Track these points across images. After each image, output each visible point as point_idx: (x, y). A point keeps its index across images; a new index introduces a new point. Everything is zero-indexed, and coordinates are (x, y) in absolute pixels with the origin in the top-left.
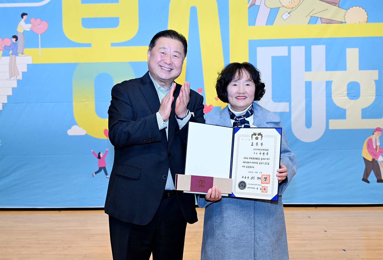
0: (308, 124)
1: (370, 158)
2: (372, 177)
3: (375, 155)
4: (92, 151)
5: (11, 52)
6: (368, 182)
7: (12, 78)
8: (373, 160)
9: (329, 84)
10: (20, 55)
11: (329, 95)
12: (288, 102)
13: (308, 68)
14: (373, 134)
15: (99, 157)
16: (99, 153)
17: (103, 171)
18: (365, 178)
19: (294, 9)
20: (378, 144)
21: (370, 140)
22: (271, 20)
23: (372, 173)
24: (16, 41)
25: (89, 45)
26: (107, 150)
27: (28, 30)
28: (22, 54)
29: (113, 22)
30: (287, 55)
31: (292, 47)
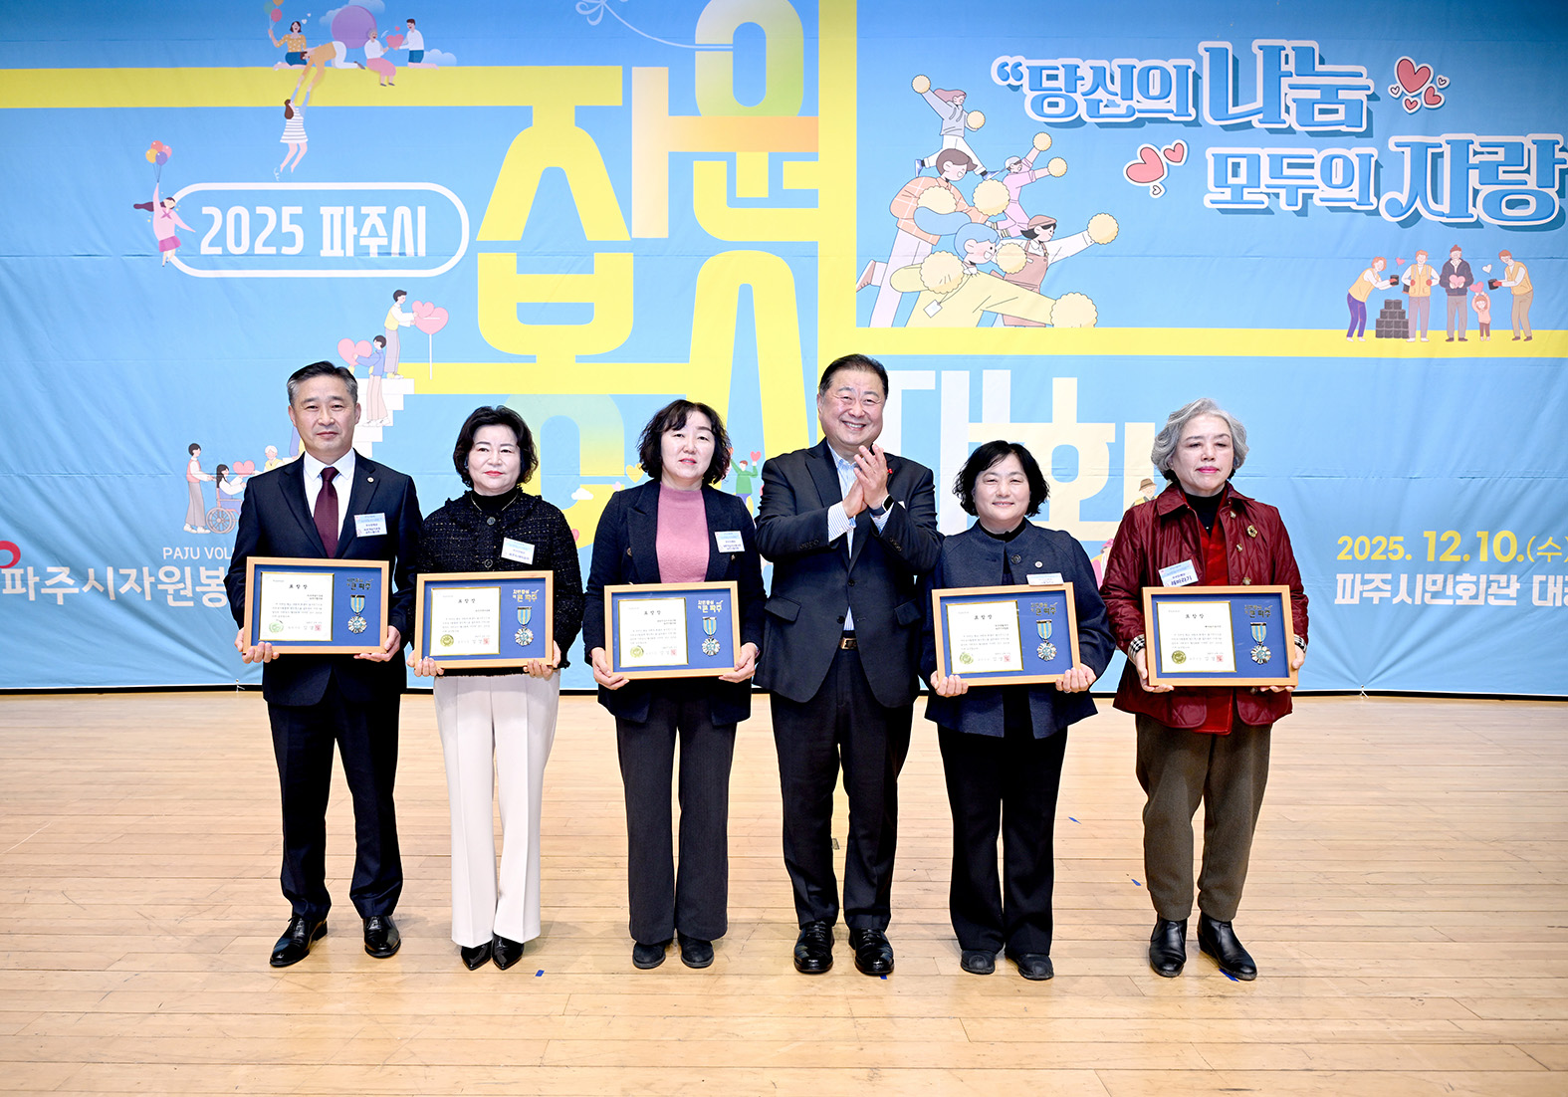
5: (371, 369)
10: (390, 375)
13: (975, 416)
14: (1103, 552)
19: (949, 295)
21: (1097, 564)
22: (902, 317)
24: (382, 346)
25: (532, 359)
27: (408, 325)
28: (395, 374)
29: (580, 313)
30: (933, 388)
31: (943, 372)
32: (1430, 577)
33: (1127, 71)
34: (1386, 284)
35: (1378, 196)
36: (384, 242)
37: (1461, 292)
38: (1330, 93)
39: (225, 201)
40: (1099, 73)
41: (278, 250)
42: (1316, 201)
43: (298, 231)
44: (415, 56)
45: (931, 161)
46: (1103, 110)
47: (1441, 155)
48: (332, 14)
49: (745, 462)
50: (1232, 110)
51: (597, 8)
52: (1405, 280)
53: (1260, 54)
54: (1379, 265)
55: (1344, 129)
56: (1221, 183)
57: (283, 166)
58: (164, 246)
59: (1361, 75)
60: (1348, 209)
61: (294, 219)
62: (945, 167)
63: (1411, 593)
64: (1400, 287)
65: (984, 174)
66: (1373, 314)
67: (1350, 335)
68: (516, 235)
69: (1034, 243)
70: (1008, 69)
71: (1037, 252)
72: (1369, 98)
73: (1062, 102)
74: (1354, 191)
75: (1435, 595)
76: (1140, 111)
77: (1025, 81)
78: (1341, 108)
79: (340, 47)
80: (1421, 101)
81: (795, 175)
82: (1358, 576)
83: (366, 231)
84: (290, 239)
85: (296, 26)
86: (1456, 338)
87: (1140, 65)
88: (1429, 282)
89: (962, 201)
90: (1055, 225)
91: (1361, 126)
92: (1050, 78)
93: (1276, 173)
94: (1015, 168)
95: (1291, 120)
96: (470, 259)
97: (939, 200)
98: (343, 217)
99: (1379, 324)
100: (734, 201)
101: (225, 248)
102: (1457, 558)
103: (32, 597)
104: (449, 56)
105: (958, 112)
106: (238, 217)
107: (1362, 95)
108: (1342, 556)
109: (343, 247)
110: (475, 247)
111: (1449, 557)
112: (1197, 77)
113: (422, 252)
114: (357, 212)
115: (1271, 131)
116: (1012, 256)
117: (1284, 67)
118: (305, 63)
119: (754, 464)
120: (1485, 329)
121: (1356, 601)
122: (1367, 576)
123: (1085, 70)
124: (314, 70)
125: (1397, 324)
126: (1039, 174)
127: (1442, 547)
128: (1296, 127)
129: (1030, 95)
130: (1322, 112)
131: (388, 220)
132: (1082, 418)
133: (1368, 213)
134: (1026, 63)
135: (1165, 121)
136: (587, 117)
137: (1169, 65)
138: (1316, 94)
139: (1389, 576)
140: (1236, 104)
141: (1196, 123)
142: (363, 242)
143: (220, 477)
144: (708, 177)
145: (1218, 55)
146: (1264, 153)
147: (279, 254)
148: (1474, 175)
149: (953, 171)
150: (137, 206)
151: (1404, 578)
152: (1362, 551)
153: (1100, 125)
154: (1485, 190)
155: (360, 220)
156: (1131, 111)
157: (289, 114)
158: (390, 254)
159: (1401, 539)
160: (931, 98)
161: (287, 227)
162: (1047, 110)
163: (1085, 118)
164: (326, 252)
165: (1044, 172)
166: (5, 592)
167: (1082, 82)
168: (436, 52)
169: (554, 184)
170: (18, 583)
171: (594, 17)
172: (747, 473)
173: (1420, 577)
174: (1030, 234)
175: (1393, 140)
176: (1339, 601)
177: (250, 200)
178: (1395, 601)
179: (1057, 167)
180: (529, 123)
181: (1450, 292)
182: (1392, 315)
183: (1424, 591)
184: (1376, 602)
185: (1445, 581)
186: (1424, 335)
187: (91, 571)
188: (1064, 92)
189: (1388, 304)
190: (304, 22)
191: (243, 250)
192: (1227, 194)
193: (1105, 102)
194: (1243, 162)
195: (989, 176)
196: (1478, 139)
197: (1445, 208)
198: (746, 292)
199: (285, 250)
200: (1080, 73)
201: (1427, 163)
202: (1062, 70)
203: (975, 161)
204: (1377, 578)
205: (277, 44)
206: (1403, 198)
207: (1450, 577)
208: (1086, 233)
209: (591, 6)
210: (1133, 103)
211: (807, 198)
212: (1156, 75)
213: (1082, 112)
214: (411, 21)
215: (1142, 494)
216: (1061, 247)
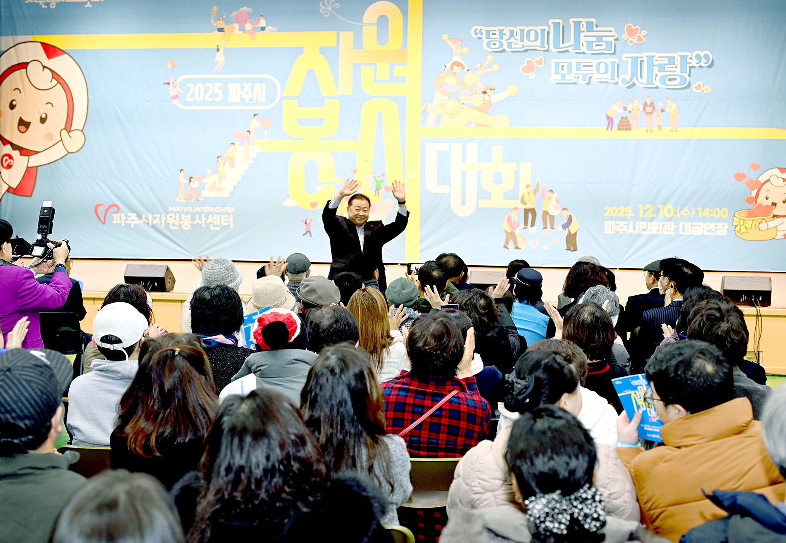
0: (463, 203)
1: (509, 230)
2: (511, 245)
3: (513, 228)
4: (301, 218)
5: (245, 142)
6: (508, 248)
7: (245, 162)
8: (512, 231)
9: (479, 172)
10: (251, 144)
11: (479, 181)
12: (448, 185)
13: (464, 160)
14: (512, 212)
15: (306, 223)
16: (307, 220)
17: (308, 233)
18: (506, 245)
19: (454, 115)
20: (516, 219)
21: (510, 216)
23: (511, 242)
24: (249, 134)
26: (312, 217)
27: (258, 126)
28: (253, 144)
29: (319, 122)
30: (448, 149)
31: (452, 144)
32: (641, 223)
33: (522, 31)
34: (622, 110)
35: (618, 77)
36: (250, 96)
37: (651, 113)
38: (600, 39)
39: (194, 82)
40: (512, 32)
41: (213, 99)
42: (593, 80)
43: (220, 93)
44: (263, 29)
45: (448, 66)
46: (513, 46)
47: (643, 61)
48: (234, 14)
49: (379, 177)
50: (562, 45)
51: (327, 11)
52: (629, 109)
53: (573, 25)
54: (619, 103)
55: (605, 52)
56: (557, 73)
57: (215, 69)
58: (174, 98)
59: (611, 31)
60: (606, 82)
61: (219, 88)
62: (453, 68)
63: (634, 229)
64: (627, 111)
65: (468, 70)
66: (616, 122)
67: (607, 129)
68: (298, 93)
69: (486, 96)
70: (477, 31)
71: (487, 99)
72: (615, 40)
73: (497, 43)
74: (609, 75)
75: (644, 230)
76: (527, 46)
77: (484, 36)
78: (604, 44)
79: (236, 26)
80: (635, 41)
81: (399, 71)
82: (614, 222)
83: (244, 92)
84: (217, 95)
85: (221, 18)
86: (649, 131)
87: (527, 29)
88: (638, 110)
89: (460, 80)
90: (494, 89)
91: (611, 50)
92: (493, 34)
93: (578, 69)
94: (479, 68)
95: (584, 49)
96: (281, 102)
97: (451, 80)
98: (236, 87)
99: (619, 125)
100: (376, 81)
101: (194, 99)
102: (651, 216)
103: (123, 224)
104: (275, 29)
105: (459, 48)
106: (199, 88)
107: (612, 39)
108: (607, 214)
109: (236, 98)
110: (284, 98)
111: (649, 215)
112: (548, 33)
113: (264, 100)
114: (241, 86)
115: (577, 53)
116: (478, 101)
117: (582, 29)
118: (223, 32)
119: (383, 178)
120: (660, 127)
121: (613, 232)
122: (617, 222)
123: (506, 31)
124: (227, 35)
125: (626, 126)
127: (645, 211)
128: (586, 52)
129: (485, 41)
130: (596, 46)
131: (252, 89)
132: (504, 160)
133: (614, 84)
134: (484, 29)
135: (536, 50)
136: (324, 51)
137: (538, 29)
138: (594, 39)
139: (626, 222)
140: (563, 43)
141: (548, 51)
142: (243, 96)
143: (190, 181)
144: (367, 72)
145: (557, 25)
146: (574, 62)
147: (213, 101)
148: (656, 69)
149: (456, 69)
150: (164, 84)
151: (631, 223)
152: (614, 212)
153: (512, 52)
154: (660, 74)
155: (242, 88)
156: (523, 46)
157: (218, 50)
158: (252, 100)
159: (630, 208)
160: (449, 42)
161: (216, 91)
162: (492, 46)
163: (506, 49)
164: (229, 100)
165: (490, 70)
166: (114, 222)
167: (505, 36)
169: (311, 74)
170: (118, 219)
171: (327, 14)
172: (380, 181)
173: (637, 223)
174: (485, 93)
175: (624, 56)
176: (606, 231)
177: (204, 81)
178: (629, 232)
179: (495, 67)
180: (302, 53)
181: (647, 113)
182: (624, 122)
183: (639, 228)
184: (621, 232)
185: (647, 224)
186: (636, 130)
187: (144, 216)
188: (498, 40)
189: (622, 118)
190: (224, 17)
191: (201, 99)
192: (559, 77)
193: (514, 43)
194: (566, 65)
195: (469, 71)
196: (657, 55)
197: (645, 80)
198: (380, 115)
199: (216, 99)
200: (504, 32)
201: (637, 64)
202: (498, 31)
203: (465, 66)
204: (621, 223)
205: (214, 25)
206: (628, 78)
207: (649, 223)
208: (506, 92)
209: (326, 10)
210: (524, 43)
211: (403, 80)
212: (532, 33)
213: (505, 47)
214: (262, 16)
215: (526, 190)
216: (495, 98)
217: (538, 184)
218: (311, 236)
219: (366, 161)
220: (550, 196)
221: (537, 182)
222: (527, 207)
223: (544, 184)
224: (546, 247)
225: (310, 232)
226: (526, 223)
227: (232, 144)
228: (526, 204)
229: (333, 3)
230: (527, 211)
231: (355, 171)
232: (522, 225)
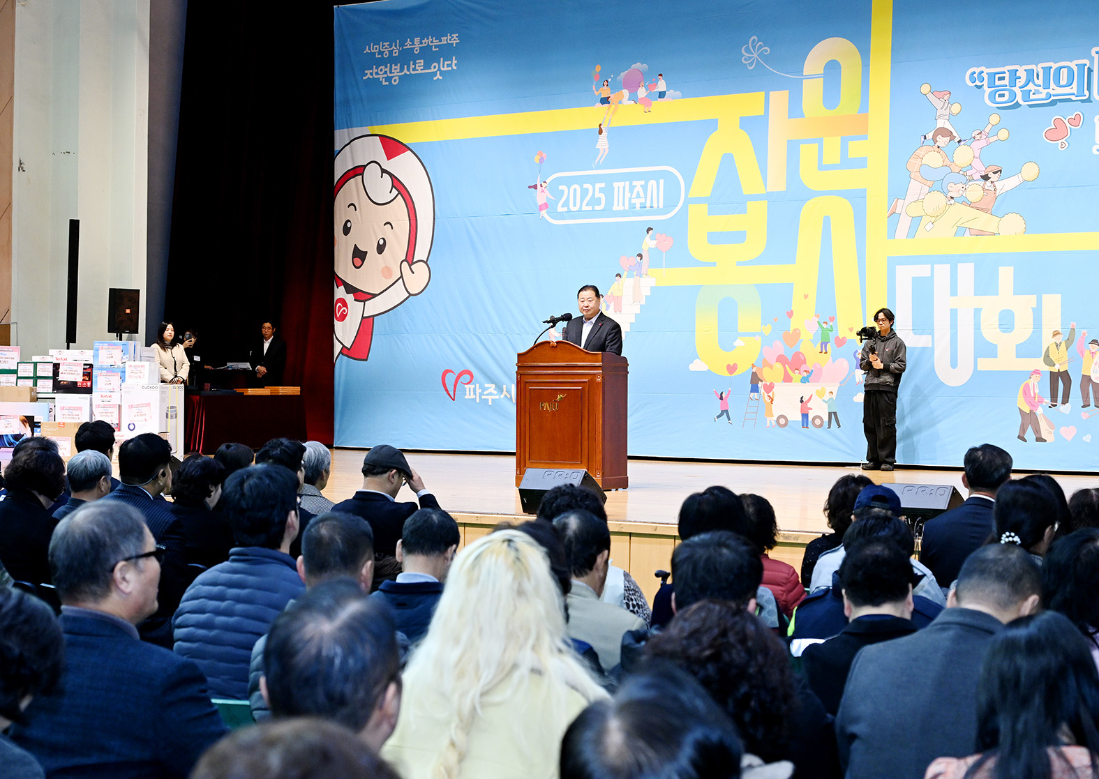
0: (954, 364)
1: (1027, 410)
2: (1029, 434)
3: (1033, 406)
4: (714, 389)
5: (635, 273)
6: (1026, 441)
7: (635, 303)
8: (1031, 411)
9: (977, 312)
10: (644, 276)
11: (977, 327)
12: (930, 334)
13: (954, 292)
14: (1030, 378)
15: (721, 398)
16: (722, 393)
17: (725, 414)
18: (1022, 436)
19: (938, 218)
20: (1037, 391)
21: (1027, 386)
22: (912, 233)
23: (1030, 429)
24: (641, 259)
25: (714, 264)
26: (729, 389)
27: (653, 247)
28: (646, 275)
29: (739, 237)
30: (929, 275)
31: (935, 265)
33: (1047, 70)
36: (643, 200)
39: (569, 182)
40: (1030, 73)
41: (593, 208)
43: (602, 196)
44: (662, 95)
45: (930, 136)
46: (1032, 97)
48: (623, 74)
49: (826, 323)
51: (751, 60)
57: (596, 161)
58: (541, 208)
61: (601, 190)
62: (938, 139)
65: (959, 142)
68: (708, 193)
69: (988, 183)
70: (975, 75)
71: (990, 188)
73: (1007, 93)
76: (1054, 96)
77: (985, 83)
79: (626, 92)
81: (856, 149)
83: (634, 195)
84: (598, 201)
85: (606, 83)
87: (1055, 66)
89: (947, 159)
90: (1001, 171)
92: (1000, 79)
94: (978, 137)
96: (685, 208)
97: (933, 159)
98: (624, 187)
100: (822, 167)
101: (569, 208)
103: (478, 401)
104: (678, 93)
105: (946, 104)
106: (575, 190)
109: (624, 205)
110: (689, 201)
112: (1090, 70)
113: (661, 206)
114: (631, 184)
116: (975, 192)
118: (609, 103)
119: (831, 324)
123: (1022, 73)
124: (613, 106)
126: (992, 140)
129: (988, 90)
131: (645, 188)
132: (1017, 292)
134: (986, 70)
135: (1070, 100)
136: (745, 123)
137: (1073, 65)
141: (1089, 100)
142: (633, 201)
144: (808, 153)
147: (593, 210)
149: (942, 141)
150: (530, 187)
153: (1030, 106)
155: (632, 188)
156: (1049, 96)
157: (600, 132)
158: (645, 207)
160: (930, 96)
161: (597, 195)
162: (998, 99)
163: (1021, 102)
164: (615, 208)
165: (995, 138)
166: (466, 397)
167: (1019, 80)
168: (672, 91)
169: (728, 160)
170: (472, 392)
171: (751, 64)
172: (827, 330)
174: (986, 178)
177: (580, 180)
179: (1003, 134)
180: (716, 129)
187: (504, 386)
188: (1008, 87)
190: (610, 80)
191: (577, 208)
193: (1033, 91)
195: (962, 143)
198: (827, 220)
199: (597, 208)
200: (1018, 74)
202: (1007, 73)
203: (955, 134)
205: (597, 93)
208: (1019, 175)
209: (750, 58)
210: (1050, 91)
211: (861, 163)
212: (1064, 72)
213: (1019, 98)
214: (661, 75)
215: (1054, 340)
216: (1005, 185)
217: (1073, 329)
218: (729, 420)
219: (806, 297)
220: (1093, 351)
221: (1070, 327)
222: (1055, 369)
223: (1084, 331)
224: (1087, 438)
225: (727, 412)
226: (1054, 397)
227: (619, 275)
228: (1054, 365)
229: (760, 47)
230: (1054, 377)
231: (790, 314)
232: (1048, 401)
